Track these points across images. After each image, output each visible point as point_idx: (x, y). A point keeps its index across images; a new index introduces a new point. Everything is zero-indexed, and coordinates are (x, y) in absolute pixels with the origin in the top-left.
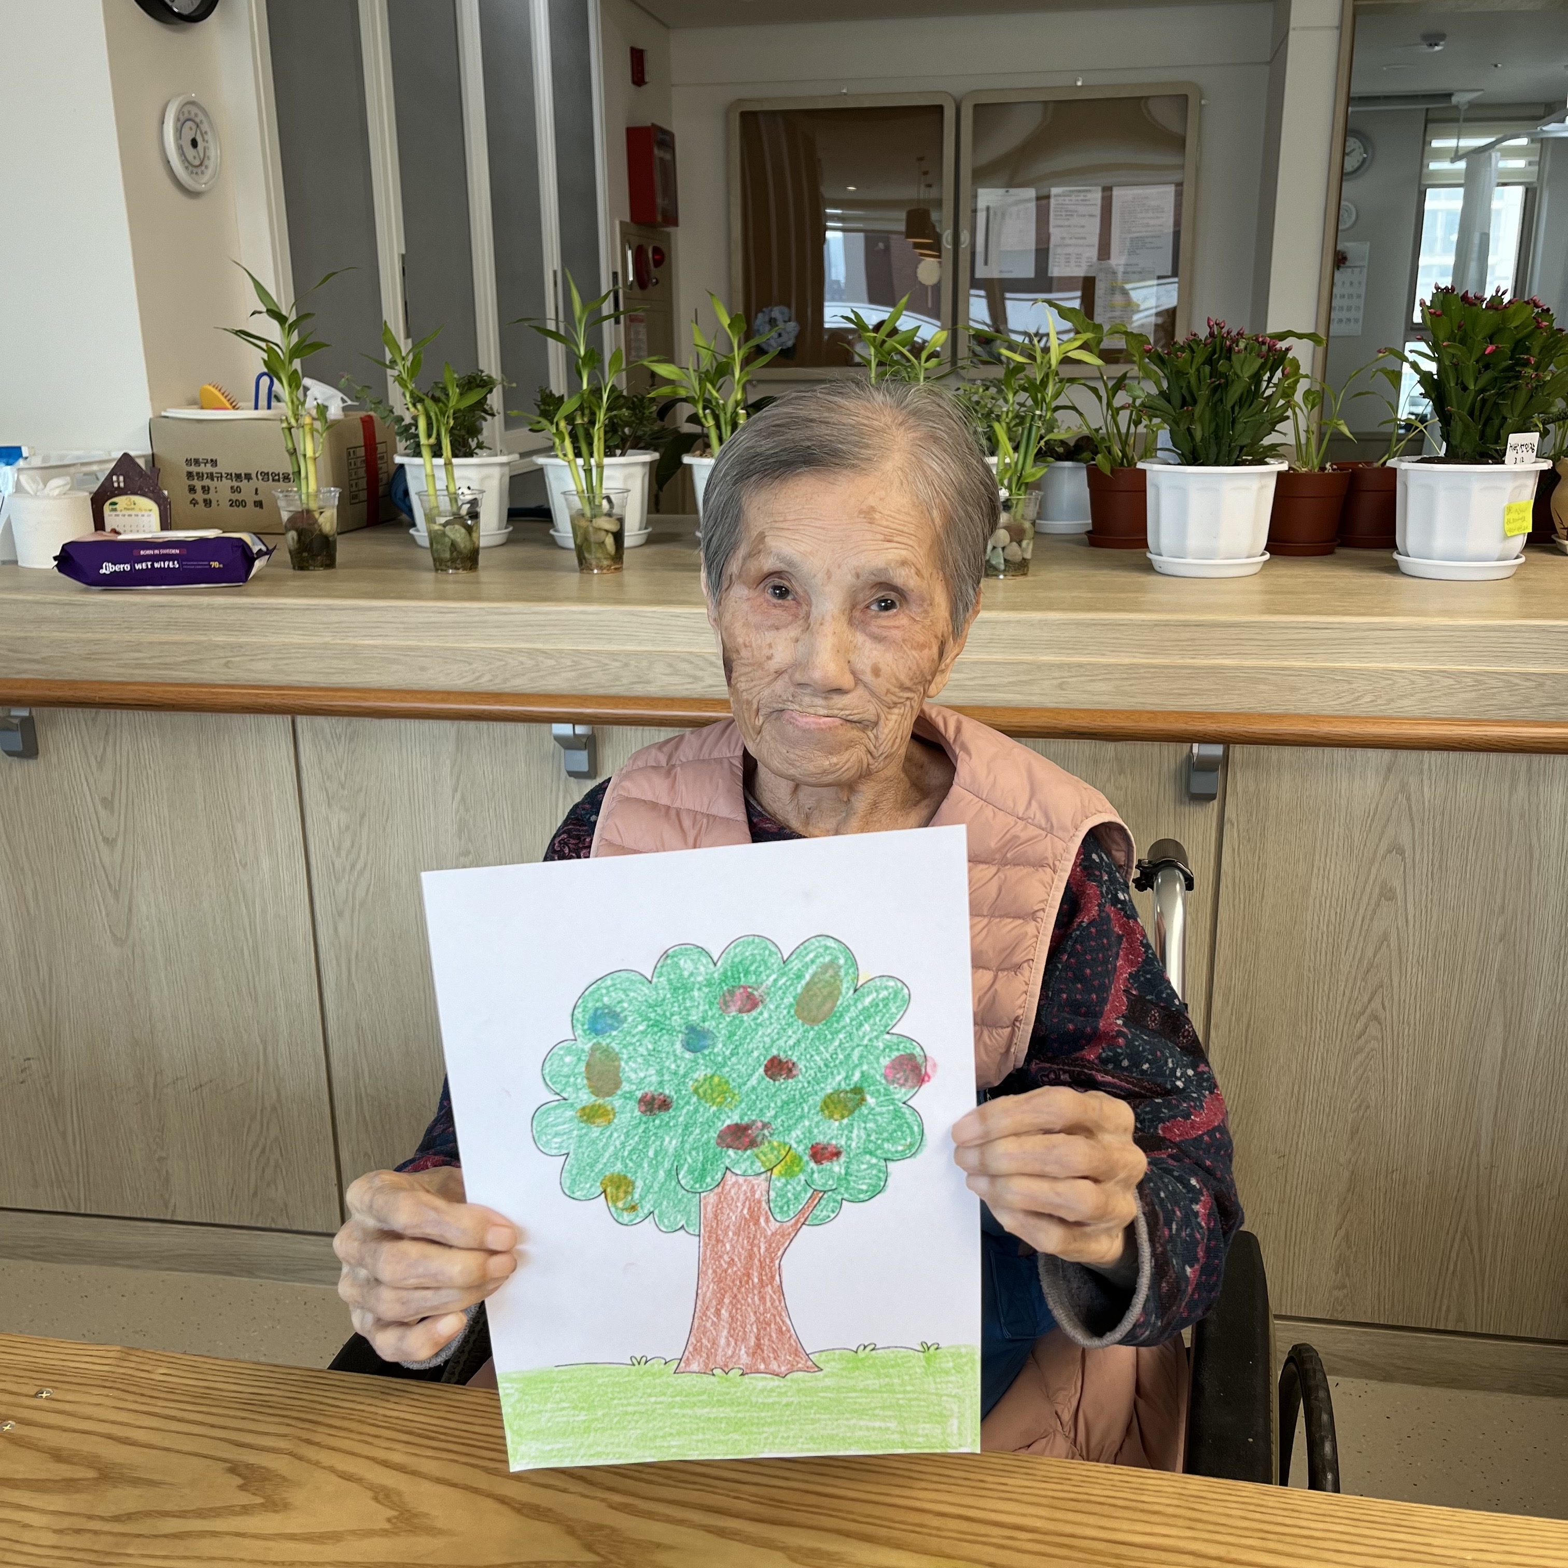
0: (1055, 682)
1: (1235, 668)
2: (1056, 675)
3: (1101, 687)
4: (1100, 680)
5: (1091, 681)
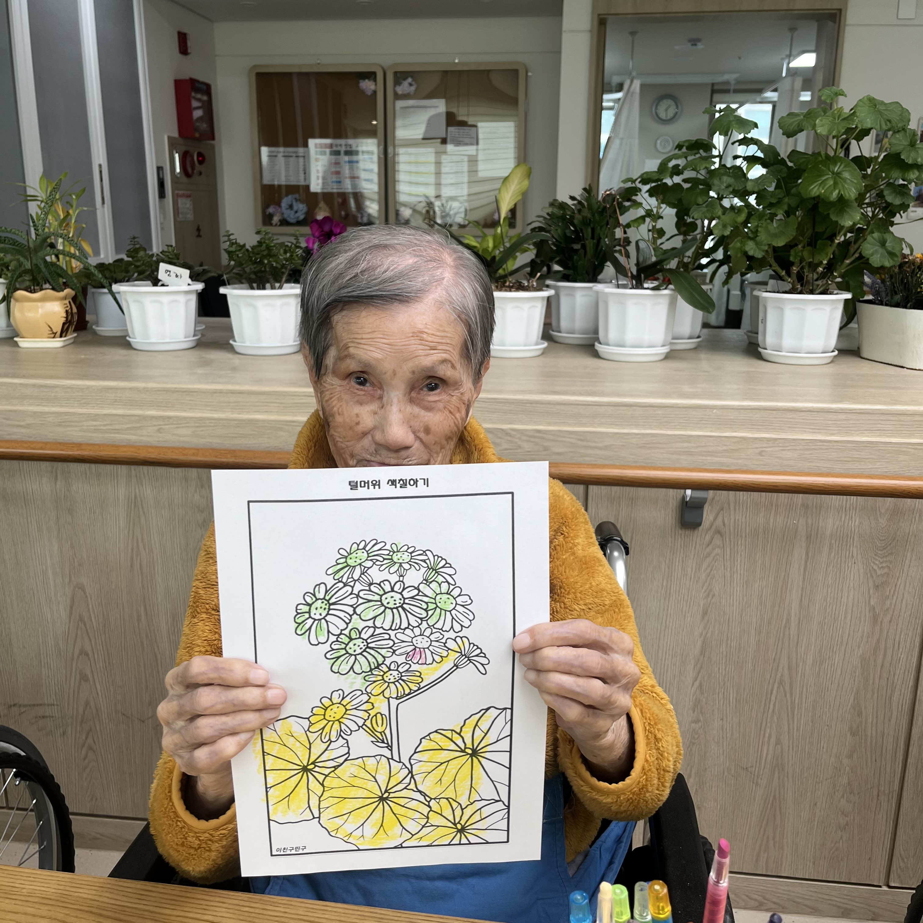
0: (156, 428)
1: (264, 421)
2: (155, 423)
3: (184, 431)
4: (182, 427)
5: (177, 428)
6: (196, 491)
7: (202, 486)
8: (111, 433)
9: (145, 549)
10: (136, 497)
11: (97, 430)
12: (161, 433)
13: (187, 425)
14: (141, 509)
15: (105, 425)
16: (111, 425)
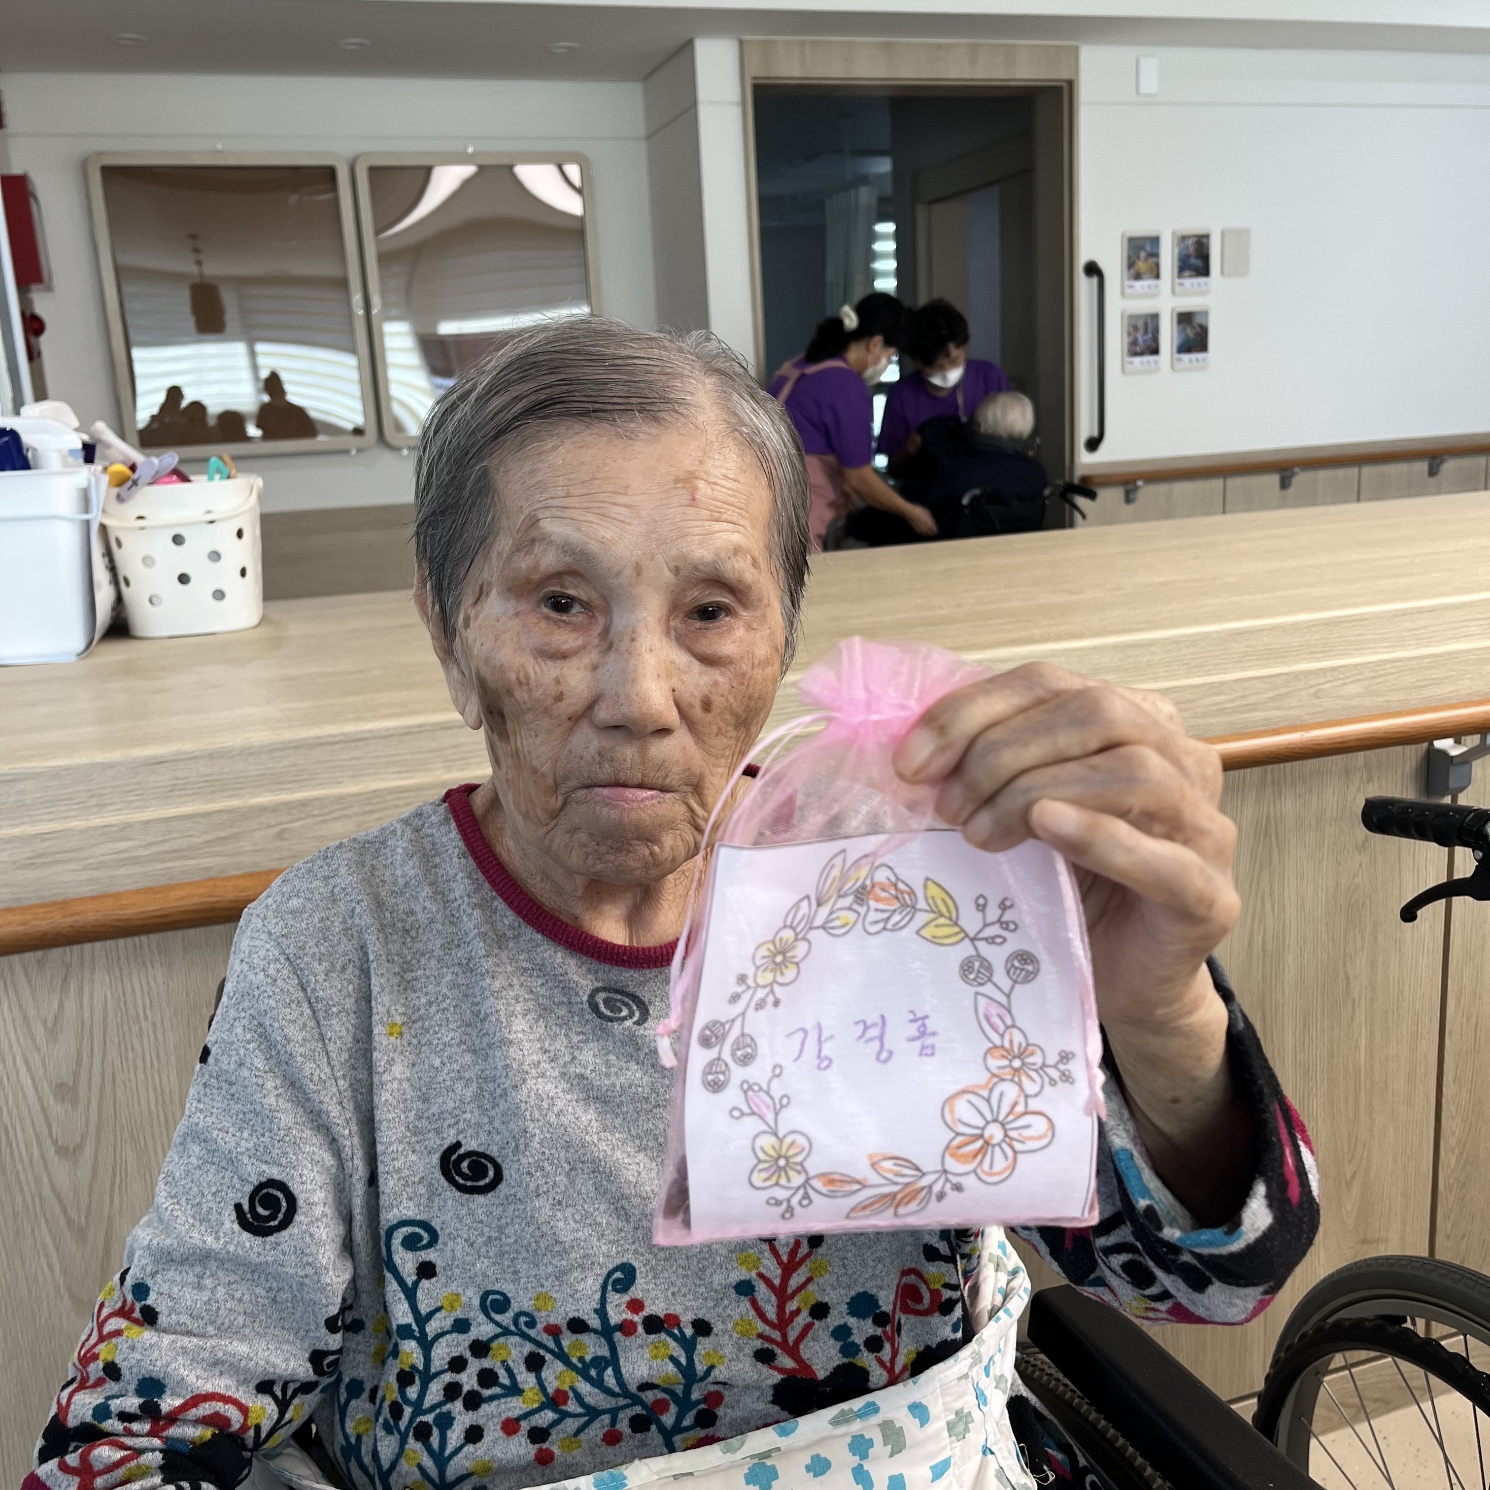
0: (1311, 691)
2: (1313, 682)
3: (1353, 689)
4: (1352, 682)
5: (1345, 684)
6: (1358, 790)
7: (1370, 780)
8: (1243, 712)
9: (1273, 909)
10: (1268, 820)
11: (1222, 712)
12: (1319, 698)
13: (1359, 677)
14: (1274, 841)
15: (1233, 700)
16: (1244, 696)
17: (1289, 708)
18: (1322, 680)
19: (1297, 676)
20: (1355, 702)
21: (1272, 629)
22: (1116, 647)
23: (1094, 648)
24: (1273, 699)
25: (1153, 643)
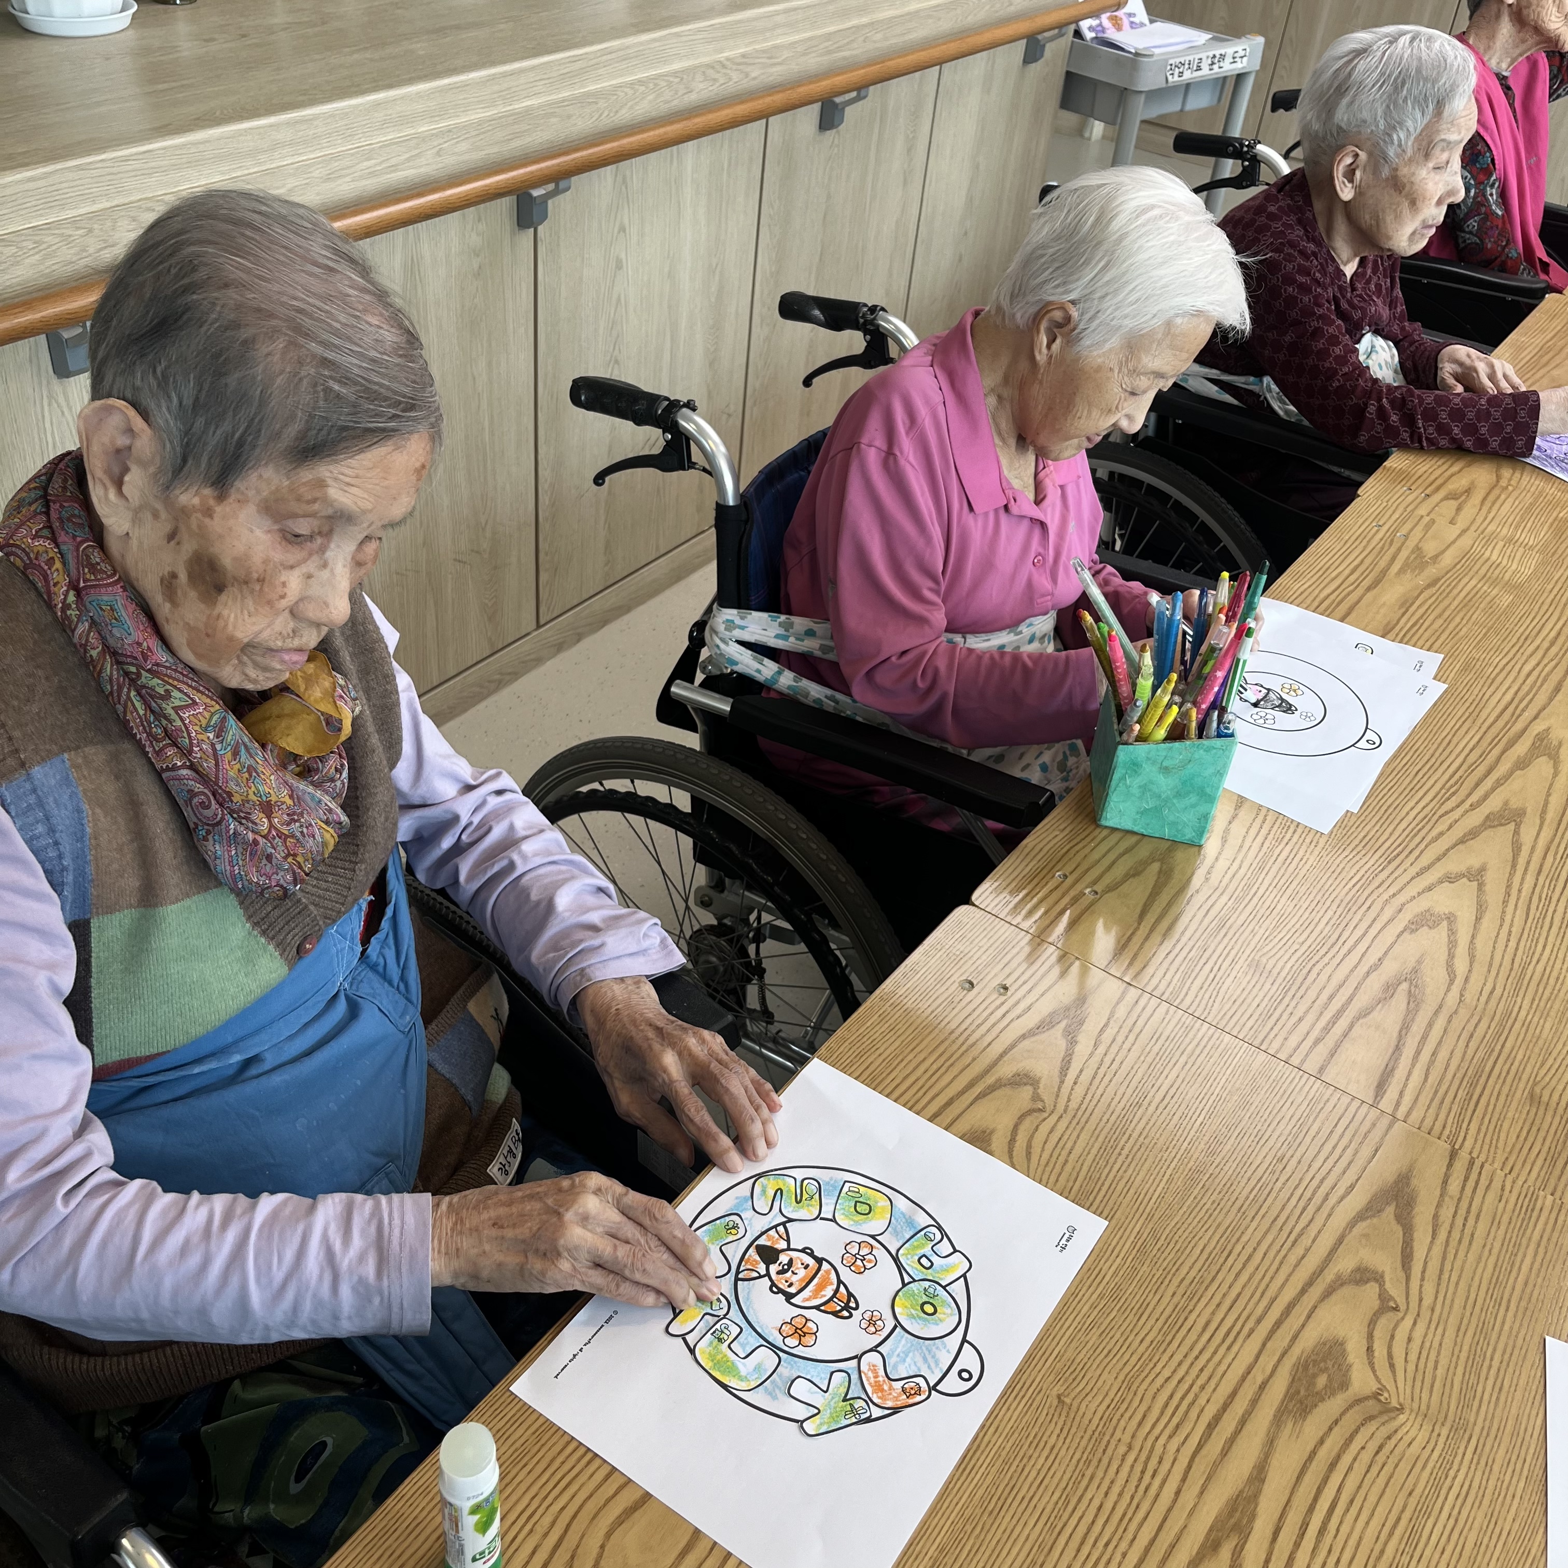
12: (440, 156)
17: (421, 167)
18: (441, 141)
19: (423, 139)
20: (466, 157)
21: (402, 98)
22: (288, 123)
23: (271, 126)
24: (408, 160)
25: (315, 117)
